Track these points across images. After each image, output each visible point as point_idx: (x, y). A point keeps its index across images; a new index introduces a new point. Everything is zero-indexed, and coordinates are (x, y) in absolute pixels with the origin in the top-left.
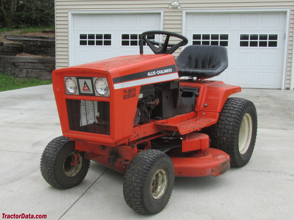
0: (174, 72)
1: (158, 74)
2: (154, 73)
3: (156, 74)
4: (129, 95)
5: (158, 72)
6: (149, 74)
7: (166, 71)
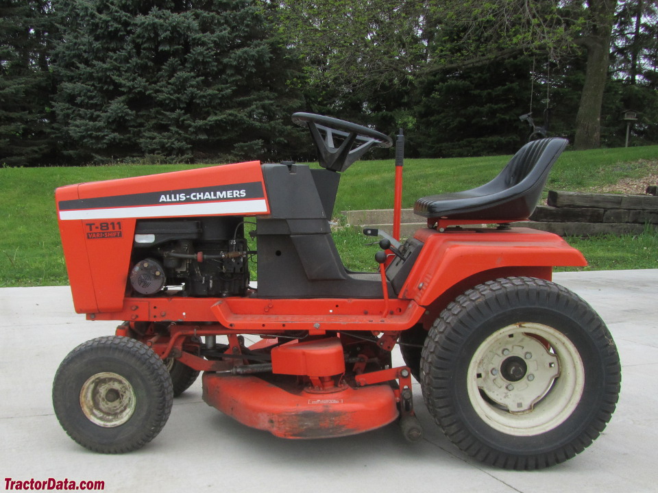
1: (194, 199)
2: (181, 197)
3: (188, 199)
4: (104, 233)
5: (195, 196)
6: (164, 199)
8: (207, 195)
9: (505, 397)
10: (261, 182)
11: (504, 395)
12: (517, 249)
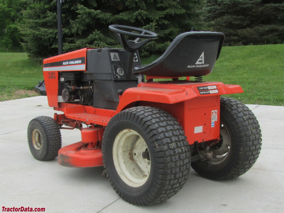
0: (82, 63)
1: (70, 64)
2: (67, 63)
3: (69, 64)
4: (52, 76)
5: (70, 63)
6: (64, 63)
7: (76, 62)
8: (72, 63)
9: (146, 168)
10: (85, 57)
11: (146, 166)
12: (147, 92)
